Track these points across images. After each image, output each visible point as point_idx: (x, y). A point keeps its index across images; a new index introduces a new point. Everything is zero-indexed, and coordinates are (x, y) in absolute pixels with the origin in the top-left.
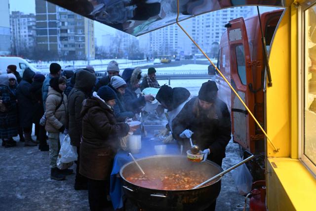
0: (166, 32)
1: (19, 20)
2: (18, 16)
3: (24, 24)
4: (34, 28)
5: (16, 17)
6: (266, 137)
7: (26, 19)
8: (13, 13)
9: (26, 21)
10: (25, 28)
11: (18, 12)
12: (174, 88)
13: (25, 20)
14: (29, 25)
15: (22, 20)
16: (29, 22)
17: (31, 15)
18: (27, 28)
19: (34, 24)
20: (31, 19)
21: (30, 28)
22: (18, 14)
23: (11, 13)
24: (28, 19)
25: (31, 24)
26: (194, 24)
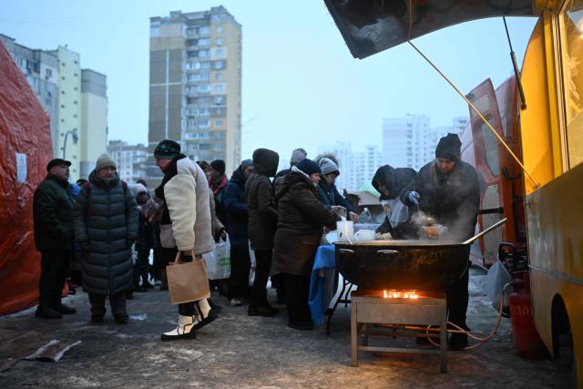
0: (362, 175)
1: (119, 154)
2: (119, 148)
3: (128, 160)
4: (143, 166)
5: (115, 149)
6: (523, 170)
7: (131, 153)
8: (111, 142)
9: (131, 155)
10: (128, 167)
11: (119, 142)
12: (397, 169)
13: (129, 154)
14: (135, 162)
15: (124, 154)
16: (135, 157)
17: (139, 147)
18: (131, 166)
19: (143, 160)
20: (139, 153)
21: (136, 167)
22: (118, 145)
23: (108, 144)
24: (134, 153)
25: (139, 160)
26: (410, 160)
